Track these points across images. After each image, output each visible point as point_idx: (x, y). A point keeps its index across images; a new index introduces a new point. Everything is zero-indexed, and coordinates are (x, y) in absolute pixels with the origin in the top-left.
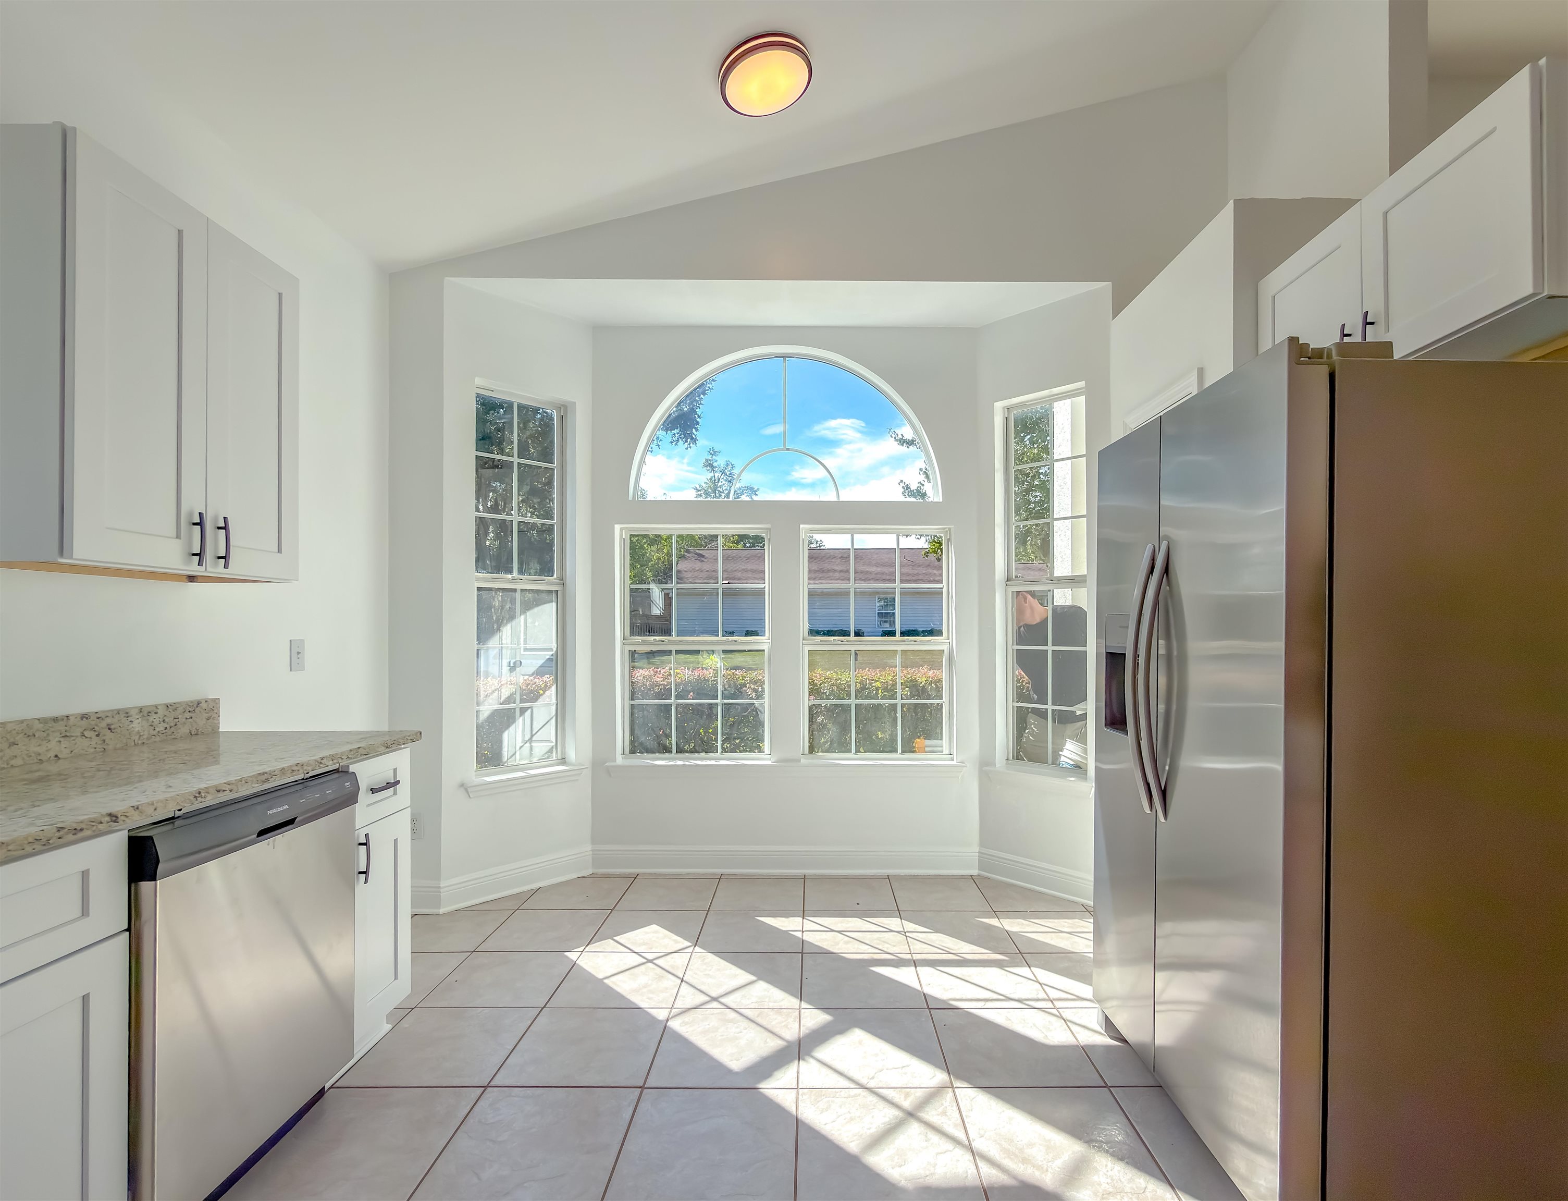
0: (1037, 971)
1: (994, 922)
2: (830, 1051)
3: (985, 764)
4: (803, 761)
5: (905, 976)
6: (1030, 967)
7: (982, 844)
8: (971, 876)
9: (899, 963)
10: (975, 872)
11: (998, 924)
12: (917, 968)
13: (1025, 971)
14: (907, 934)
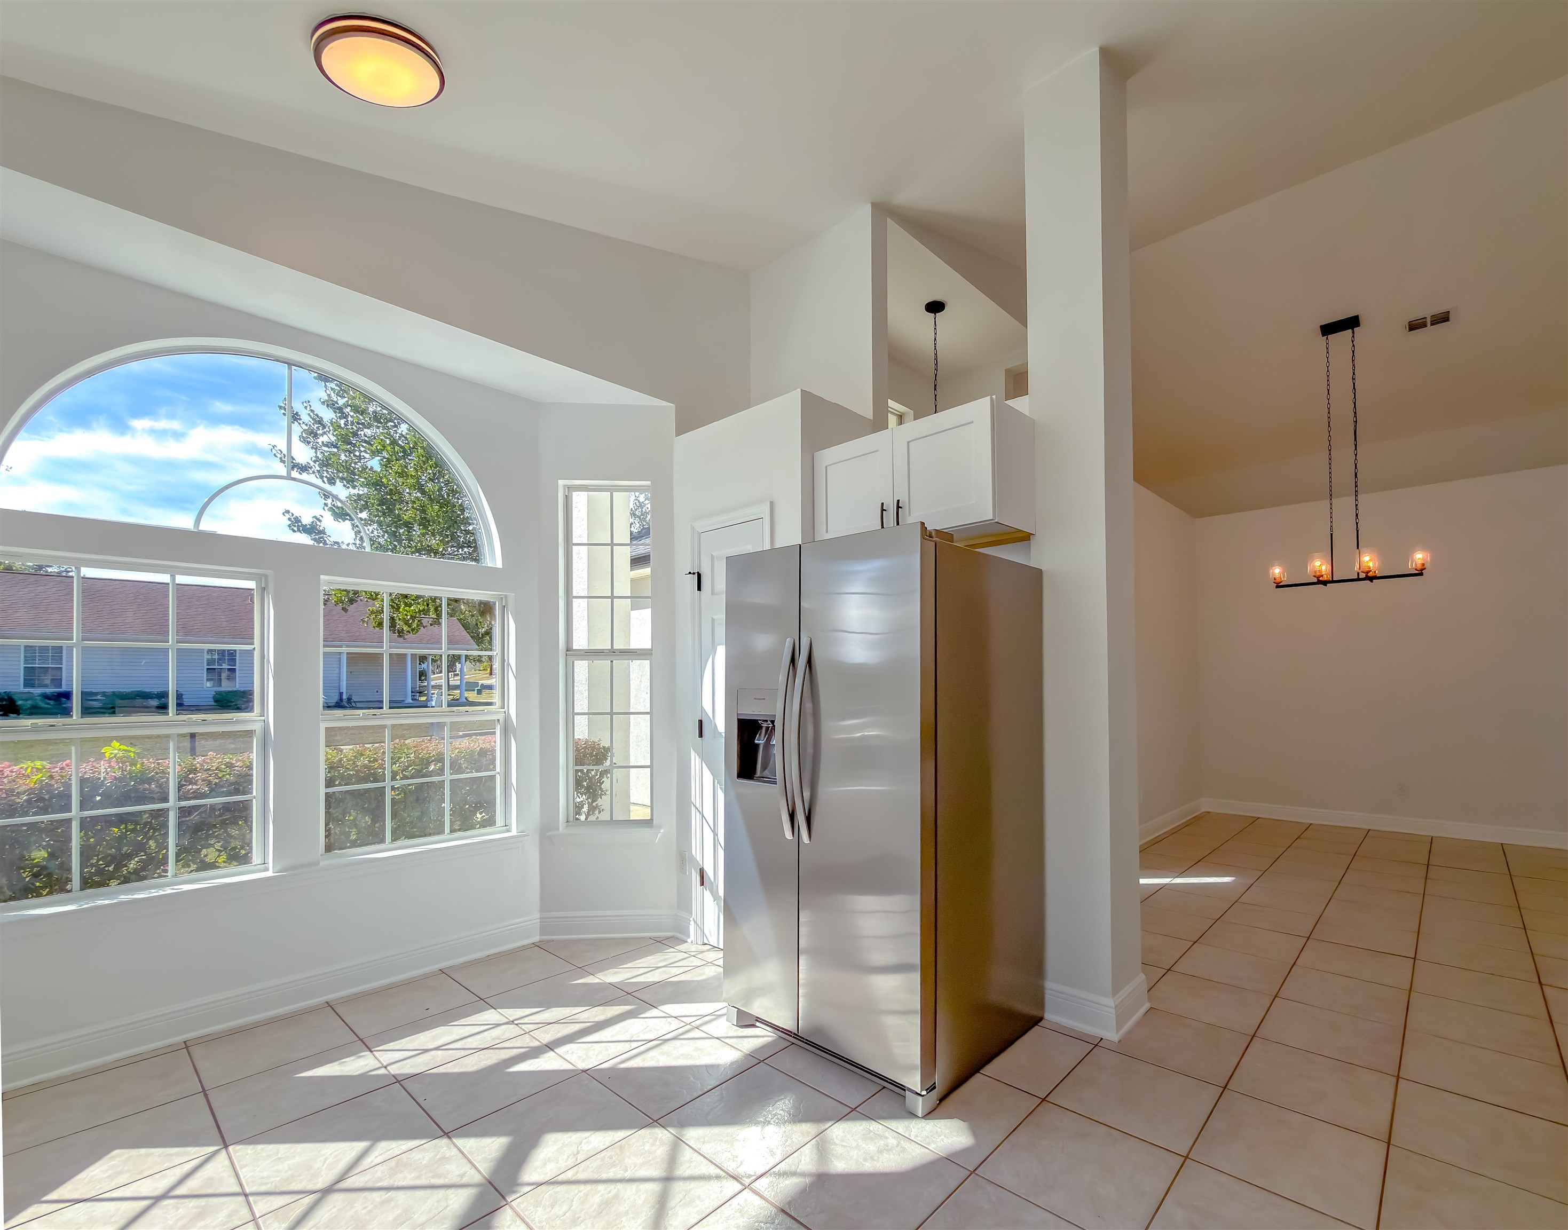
0: (663, 1008)
1: (590, 980)
2: (537, 1169)
3: (546, 832)
4: (322, 863)
5: (548, 1063)
6: (656, 1008)
7: (543, 909)
8: (533, 944)
9: (534, 1053)
10: (536, 939)
11: (597, 981)
12: (555, 1050)
13: (654, 1012)
14: (516, 1022)
